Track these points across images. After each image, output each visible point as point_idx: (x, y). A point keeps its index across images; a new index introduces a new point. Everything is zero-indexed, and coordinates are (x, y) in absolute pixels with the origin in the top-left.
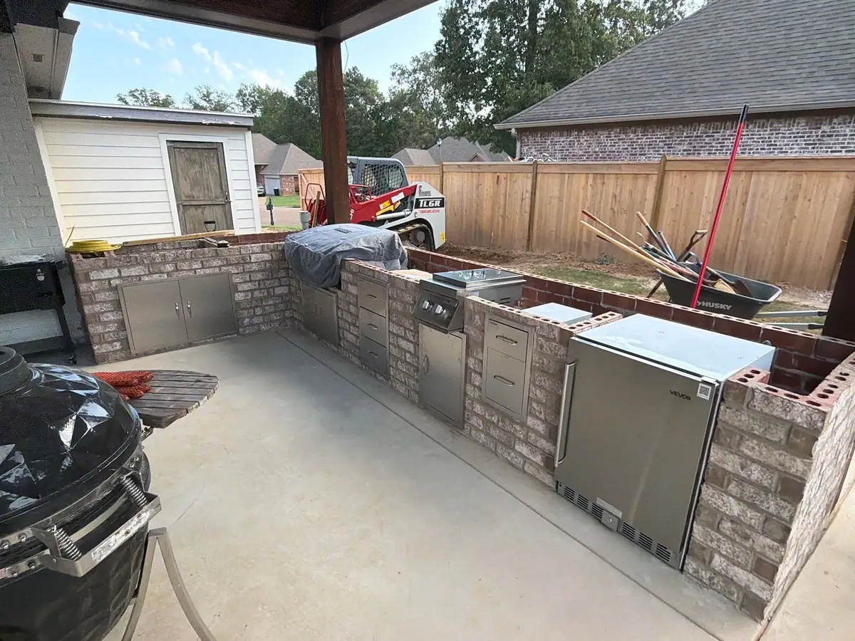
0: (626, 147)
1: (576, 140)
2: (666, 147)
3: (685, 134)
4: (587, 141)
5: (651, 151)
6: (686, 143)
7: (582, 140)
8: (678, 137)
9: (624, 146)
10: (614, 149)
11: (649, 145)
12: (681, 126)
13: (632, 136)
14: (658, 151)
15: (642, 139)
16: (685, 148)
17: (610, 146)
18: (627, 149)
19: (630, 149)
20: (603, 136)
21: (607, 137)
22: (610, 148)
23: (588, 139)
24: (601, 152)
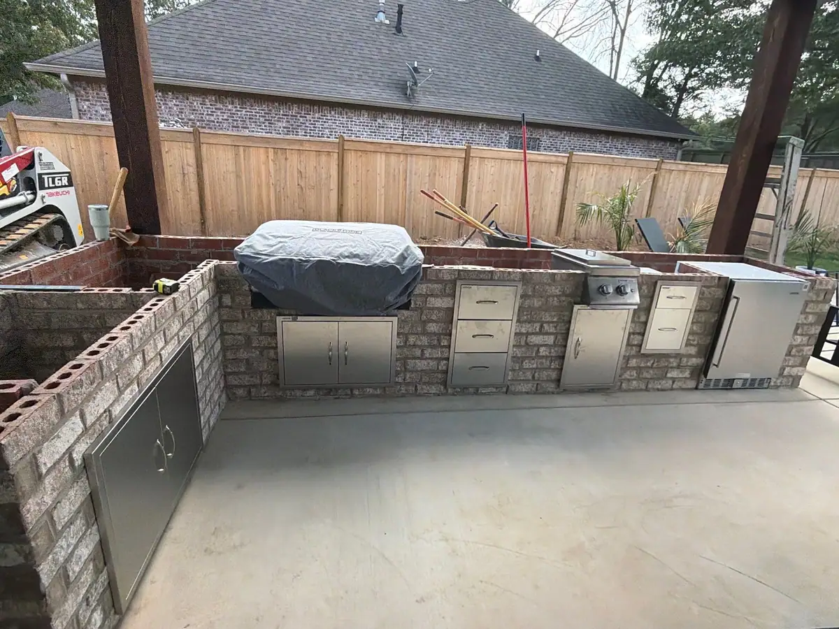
0: (225, 117)
1: (161, 103)
2: (267, 122)
3: (282, 112)
4: (178, 105)
5: (253, 125)
6: (284, 121)
7: (170, 104)
8: (276, 114)
9: (223, 116)
10: (212, 118)
11: (250, 118)
12: (277, 104)
13: (230, 107)
14: (260, 126)
15: (242, 111)
16: (284, 125)
17: (208, 115)
18: (227, 120)
19: (230, 121)
20: (196, 102)
21: (201, 104)
22: (207, 117)
23: (178, 103)
24: (198, 121)
